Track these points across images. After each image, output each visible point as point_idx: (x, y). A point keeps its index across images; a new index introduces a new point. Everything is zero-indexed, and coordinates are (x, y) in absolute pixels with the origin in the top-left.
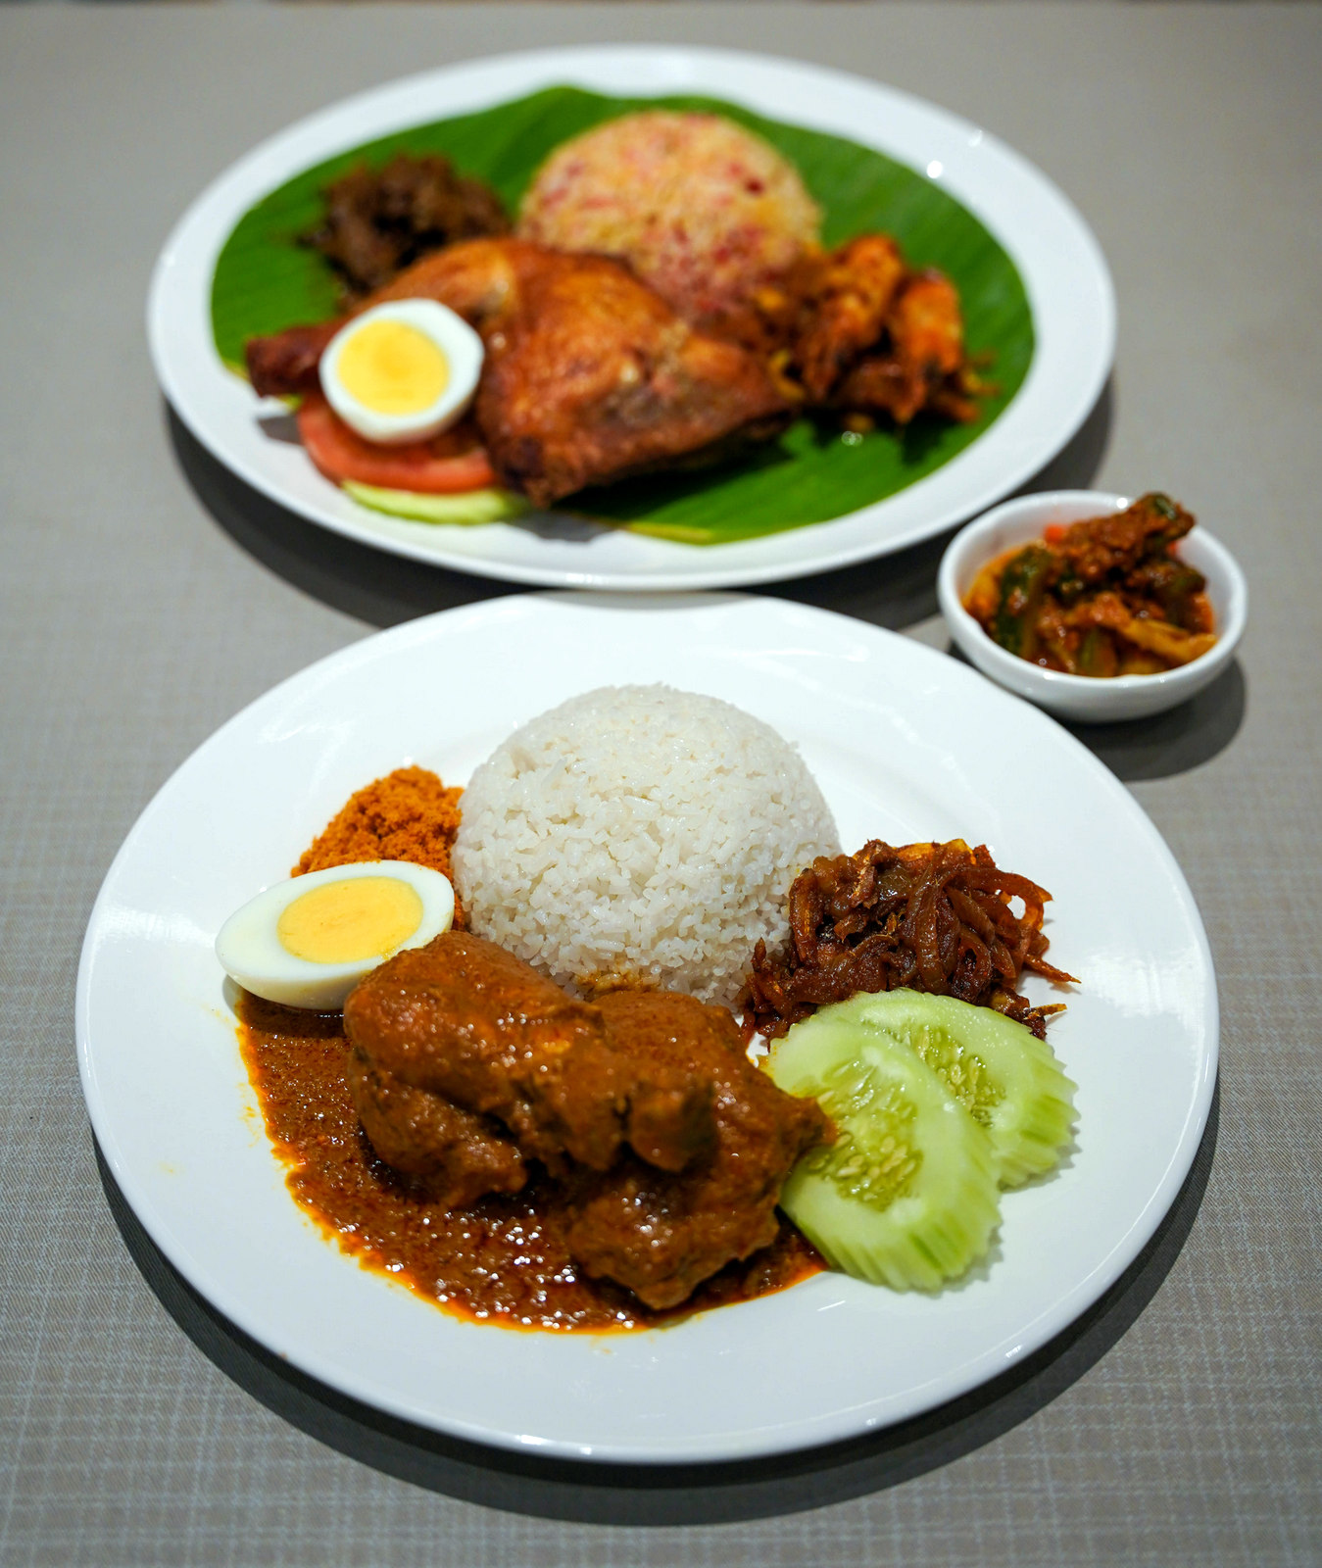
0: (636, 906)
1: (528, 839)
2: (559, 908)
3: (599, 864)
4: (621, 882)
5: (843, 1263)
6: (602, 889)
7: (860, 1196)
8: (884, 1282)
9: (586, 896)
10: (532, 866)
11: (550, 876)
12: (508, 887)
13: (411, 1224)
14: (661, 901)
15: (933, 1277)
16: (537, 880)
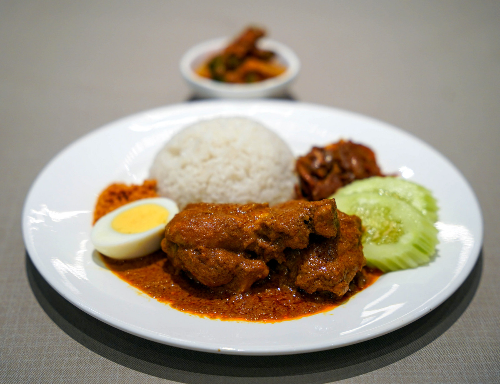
0: (249, 181)
1: (196, 171)
2: (220, 190)
3: (229, 170)
4: (241, 173)
5: (390, 267)
6: (235, 178)
7: (385, 242)
8: (408, 267)
9: (229, 182)
10: (203, 178)
11: (213, 180)
12: (195, 191)
13: (230, 303)
14: (258, 176)
15: (425, 258)
16: (208, 183)
